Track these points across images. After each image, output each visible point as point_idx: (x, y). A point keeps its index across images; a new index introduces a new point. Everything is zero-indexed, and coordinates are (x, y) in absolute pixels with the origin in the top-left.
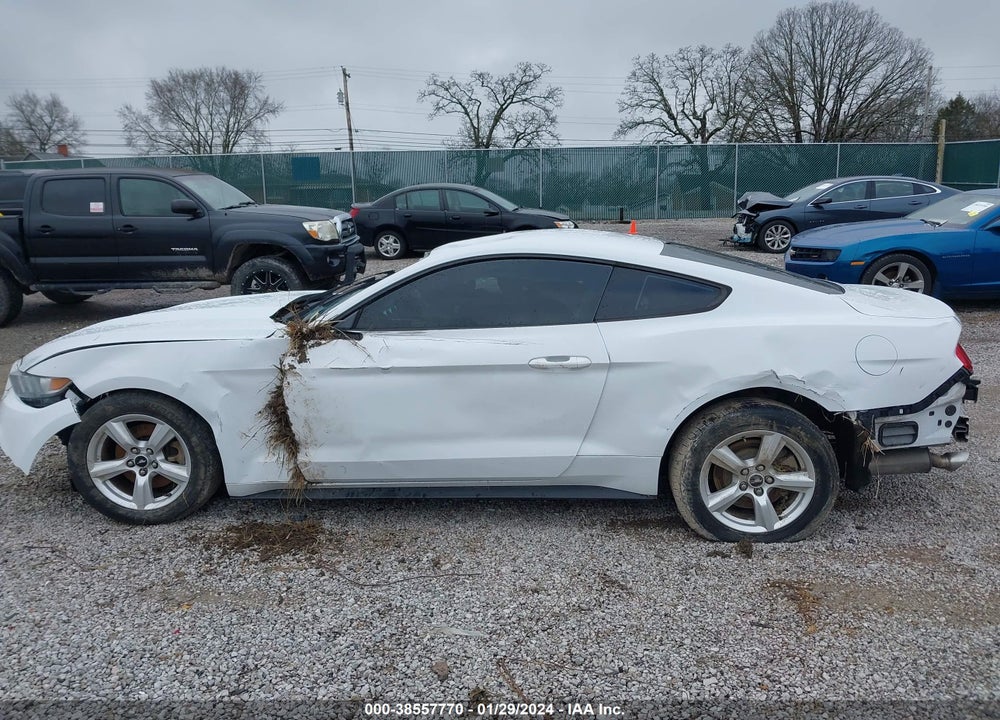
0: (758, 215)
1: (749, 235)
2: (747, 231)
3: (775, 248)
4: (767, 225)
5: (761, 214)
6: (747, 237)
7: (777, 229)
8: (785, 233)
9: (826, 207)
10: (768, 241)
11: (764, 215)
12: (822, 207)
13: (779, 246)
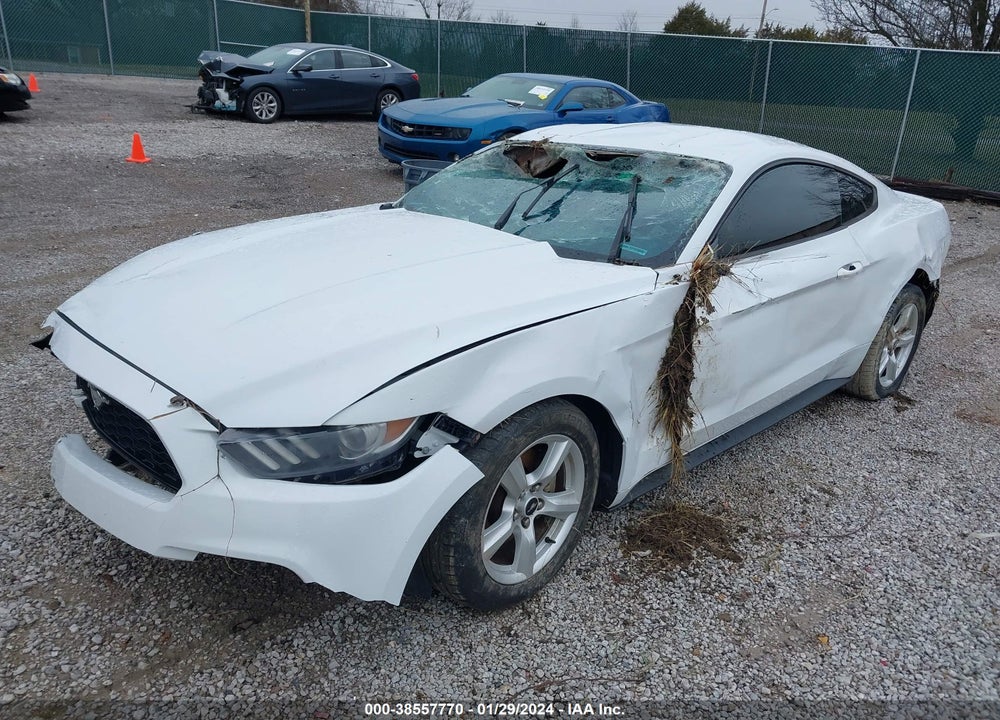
0: (242, 81)
1: (234, 103)
2: (231, 98)
3: (264, 117)
4: (254, 92)
5: (244, 78)
6: (232, 105)
7: (263, 96)
8: (271, 102)
9: (305, 75)
10: (257, 110)
11: (249, 81)
12: (300, 75)
13: (267, 115)
